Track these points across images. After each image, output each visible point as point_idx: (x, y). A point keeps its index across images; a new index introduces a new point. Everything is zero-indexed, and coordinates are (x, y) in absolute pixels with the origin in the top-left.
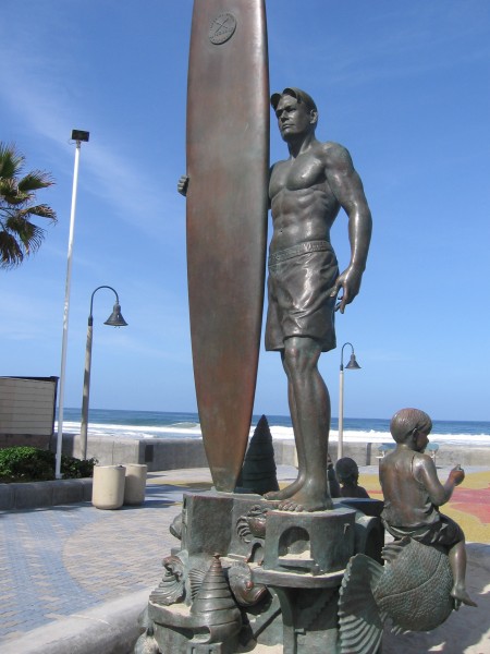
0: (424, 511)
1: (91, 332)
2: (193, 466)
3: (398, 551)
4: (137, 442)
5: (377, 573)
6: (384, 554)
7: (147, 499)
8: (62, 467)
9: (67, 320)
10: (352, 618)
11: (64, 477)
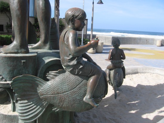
0: (69, 58)
1: (93, 6)
2: (128, 44)
3: (56, 76)
4: (111, 37)
5: (41, 84)
6: (48, 76)
7: (103, 51)
8: (83, 42)
9: (84, 2)
10: (26, 101)
11: (84, 45)
